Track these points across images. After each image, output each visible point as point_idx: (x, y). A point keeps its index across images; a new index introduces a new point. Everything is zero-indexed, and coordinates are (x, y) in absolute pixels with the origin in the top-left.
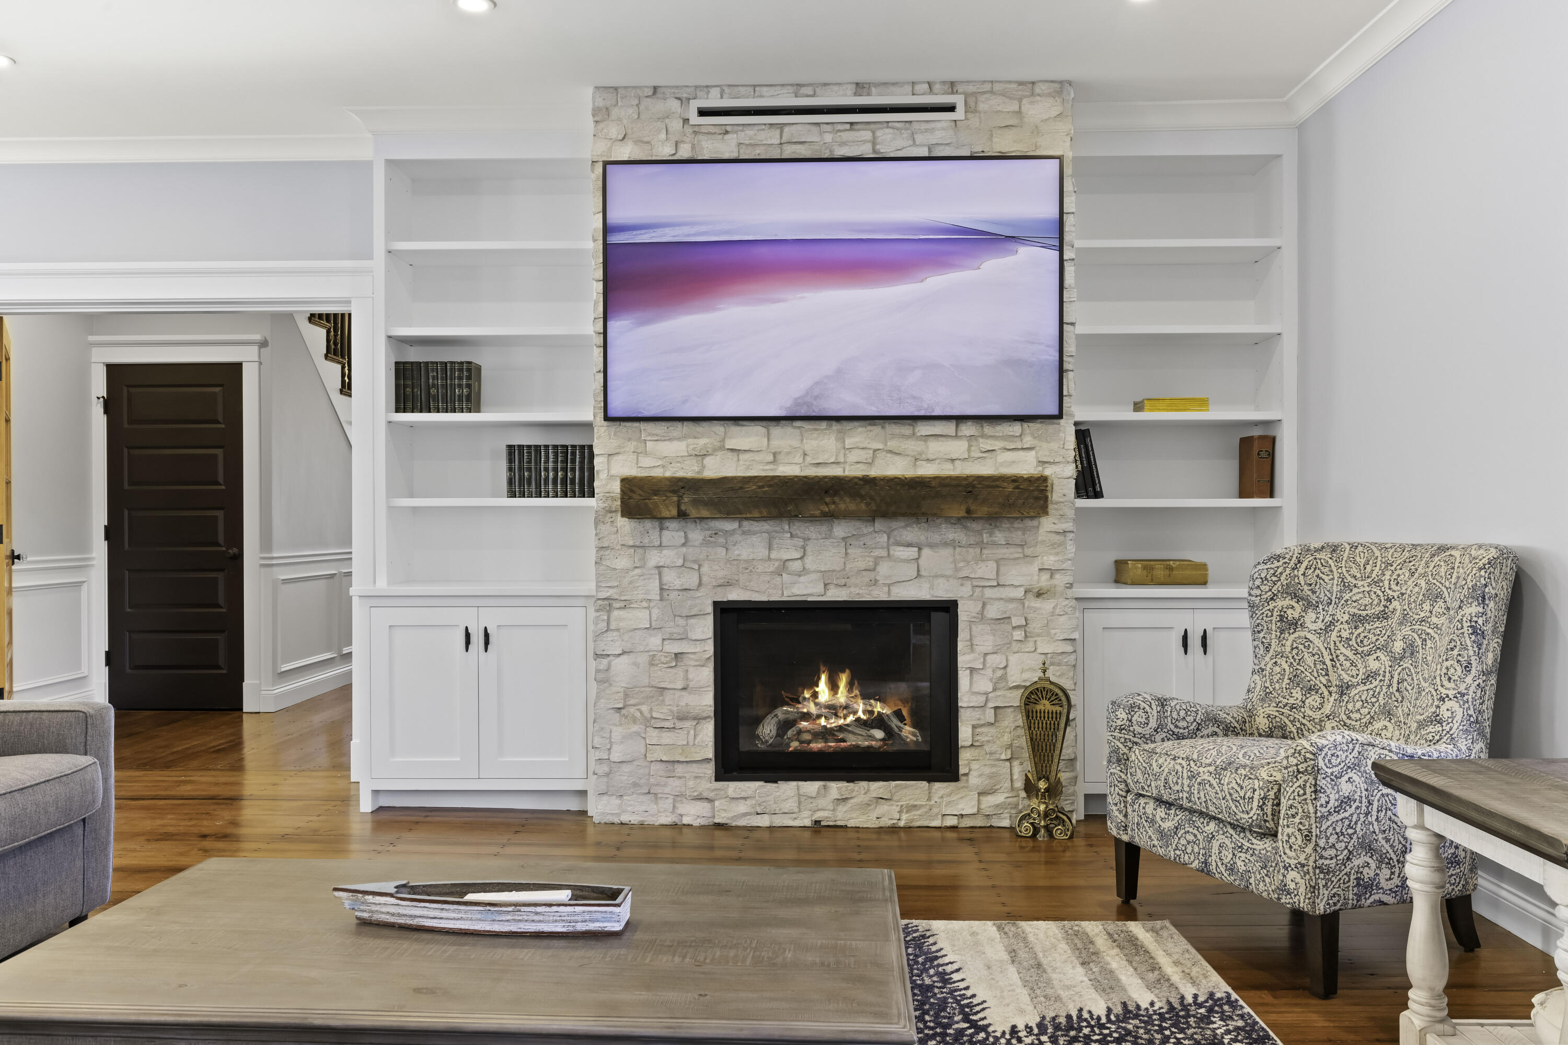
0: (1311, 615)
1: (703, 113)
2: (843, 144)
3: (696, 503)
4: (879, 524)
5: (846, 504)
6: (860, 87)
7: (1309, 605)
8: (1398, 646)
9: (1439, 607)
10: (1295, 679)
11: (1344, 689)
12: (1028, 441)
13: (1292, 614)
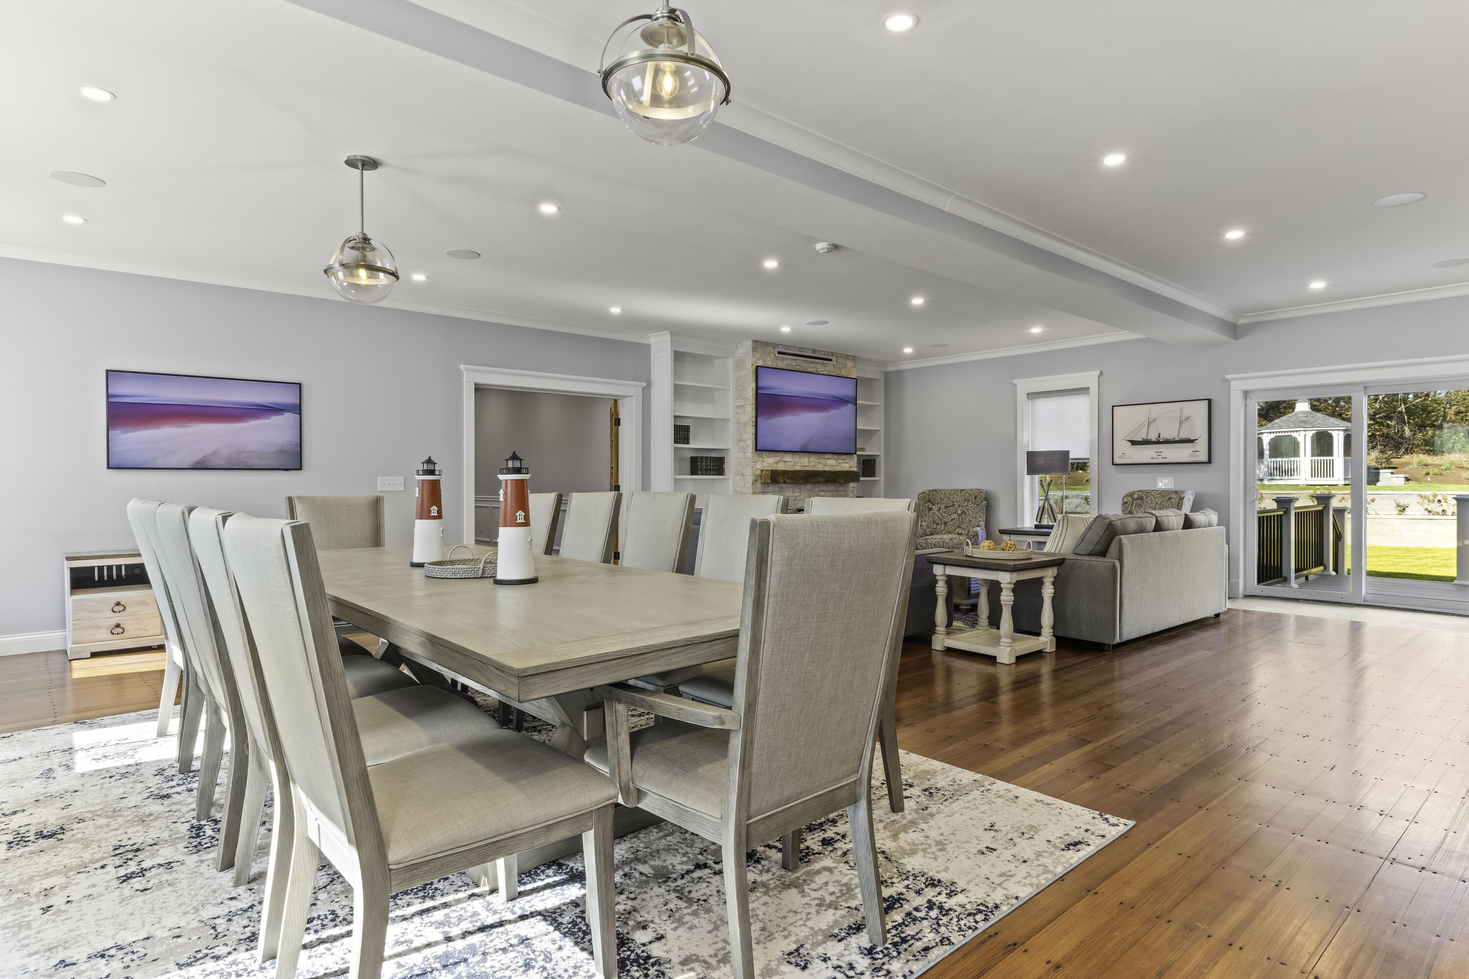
0: (934, 507)
1: (779, 353)
2: (810, 367)
3: (788, 478)
4: (816, 485)
5: (821, 479)
6: (814, 351)
7: (933, 504)
8: (959, 512)
9: (970, 502)
10: (934, 522)
11: (946, 523)
12: (848, 461)
13: (930, 507)
